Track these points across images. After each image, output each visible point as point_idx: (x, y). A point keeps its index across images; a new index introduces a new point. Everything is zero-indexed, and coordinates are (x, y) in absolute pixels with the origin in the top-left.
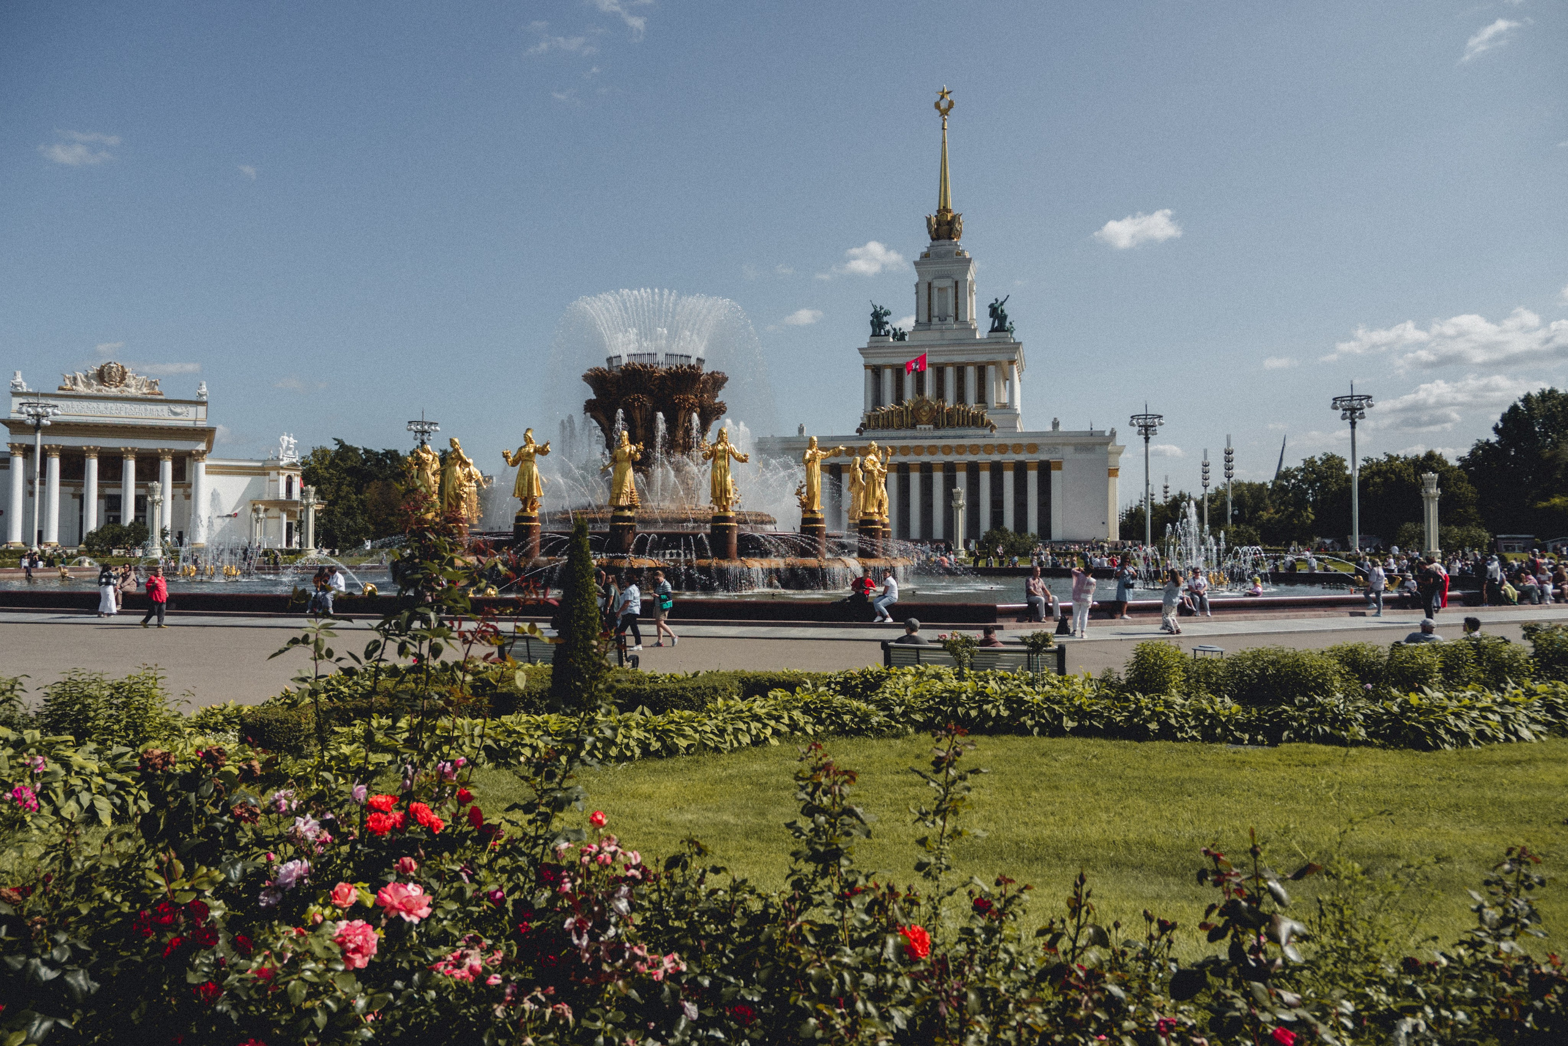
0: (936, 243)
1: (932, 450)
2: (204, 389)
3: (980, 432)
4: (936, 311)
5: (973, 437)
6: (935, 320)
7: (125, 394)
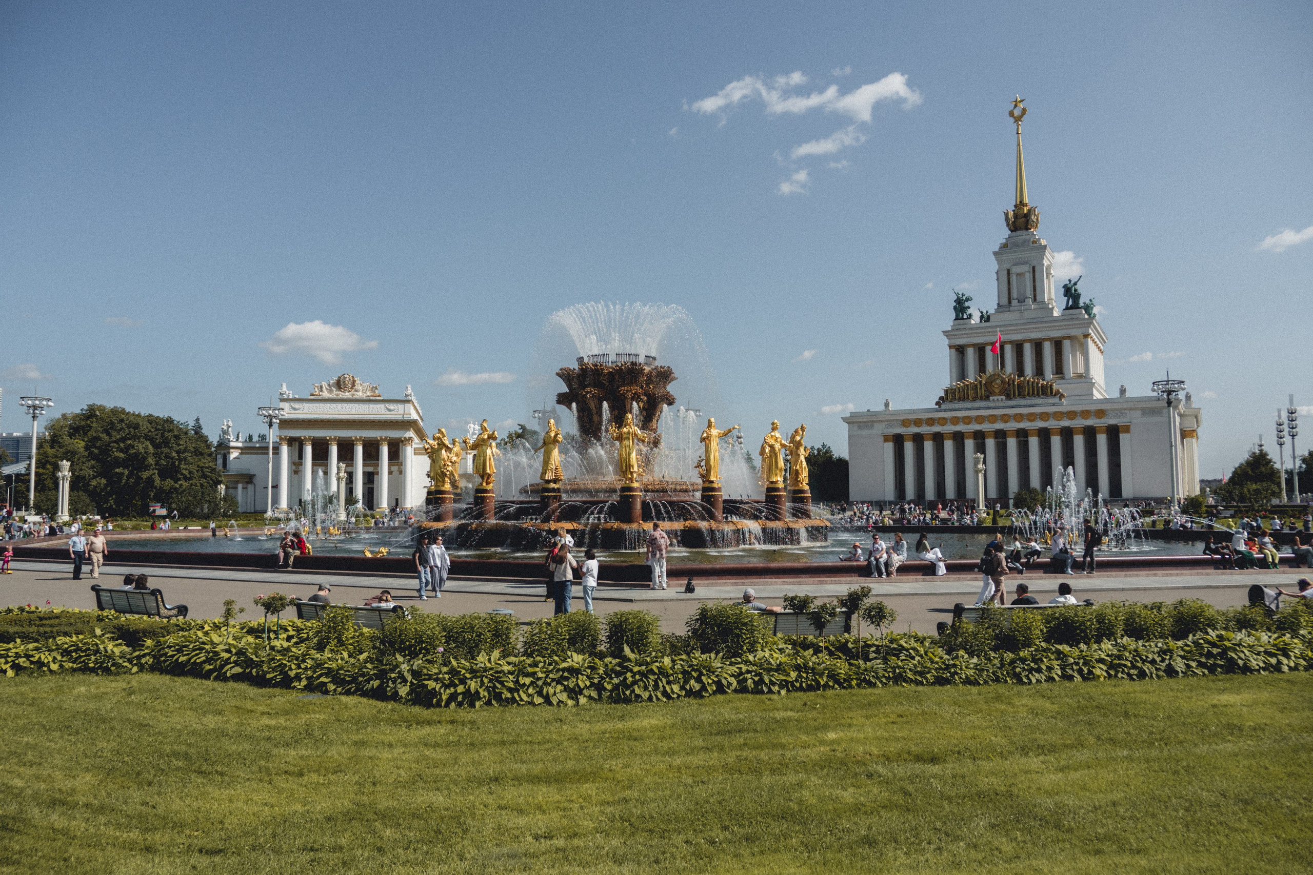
0: (1014, 234)
1: (1005, 418)
2: (410, 391)
3: (1051, 400)
4: (1015, 294)
5: (1043, 405)
6: (1014, 302)
7: (355, 397)
